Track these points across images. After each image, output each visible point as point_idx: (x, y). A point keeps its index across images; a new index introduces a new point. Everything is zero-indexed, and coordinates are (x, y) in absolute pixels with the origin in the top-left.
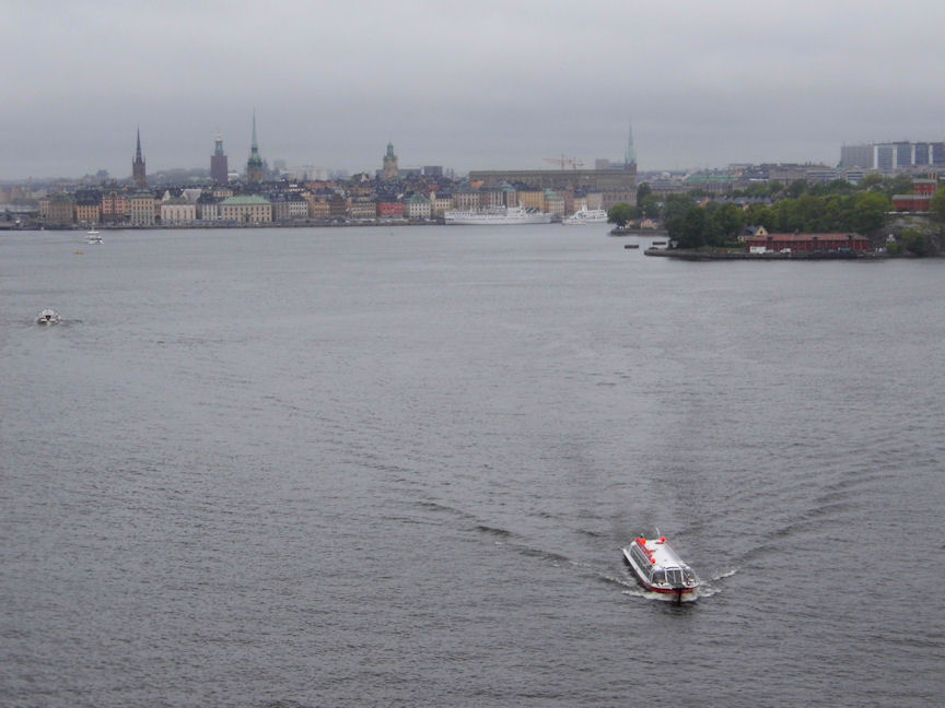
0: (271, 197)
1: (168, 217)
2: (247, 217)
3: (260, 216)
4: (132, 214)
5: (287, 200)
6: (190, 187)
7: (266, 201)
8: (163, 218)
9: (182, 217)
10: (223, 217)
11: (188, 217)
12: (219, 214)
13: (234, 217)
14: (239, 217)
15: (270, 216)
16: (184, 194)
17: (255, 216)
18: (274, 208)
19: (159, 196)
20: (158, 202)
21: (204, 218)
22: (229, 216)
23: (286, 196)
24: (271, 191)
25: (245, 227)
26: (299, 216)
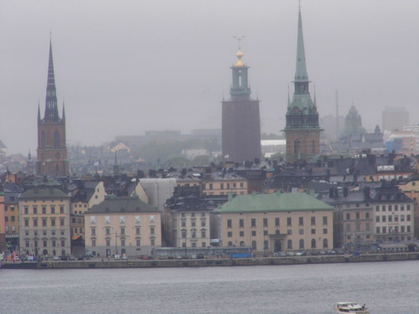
0: (333, 193)
1: (101, 242)
2: (278, 240)
3: (308, 238)
4: (22, 236)
5: (368, 200)
6: (153, 174)
7: (321, 204)
8: (88, 242)
9: (131, 241)
10: (224, 240)
11: (145, 241)
12: (214, 234)
13: (248, 241)
14: (260, 239)
15: (330, 237)
16: (139, 190)
17: (295, 238)
18: (337, 219)
19: (83, 194)
20: (79, 208)
21: (180, 243)
22: (236, 239)
23: (366, 191)
24: (334, 180)
25: (272, 263)
26: (395, 237)
